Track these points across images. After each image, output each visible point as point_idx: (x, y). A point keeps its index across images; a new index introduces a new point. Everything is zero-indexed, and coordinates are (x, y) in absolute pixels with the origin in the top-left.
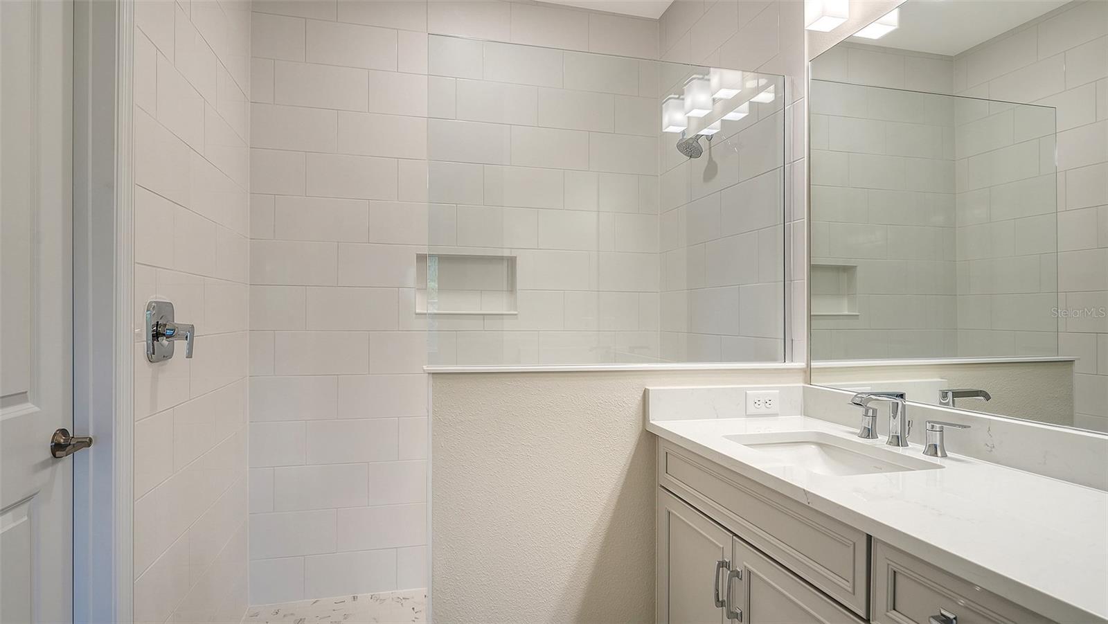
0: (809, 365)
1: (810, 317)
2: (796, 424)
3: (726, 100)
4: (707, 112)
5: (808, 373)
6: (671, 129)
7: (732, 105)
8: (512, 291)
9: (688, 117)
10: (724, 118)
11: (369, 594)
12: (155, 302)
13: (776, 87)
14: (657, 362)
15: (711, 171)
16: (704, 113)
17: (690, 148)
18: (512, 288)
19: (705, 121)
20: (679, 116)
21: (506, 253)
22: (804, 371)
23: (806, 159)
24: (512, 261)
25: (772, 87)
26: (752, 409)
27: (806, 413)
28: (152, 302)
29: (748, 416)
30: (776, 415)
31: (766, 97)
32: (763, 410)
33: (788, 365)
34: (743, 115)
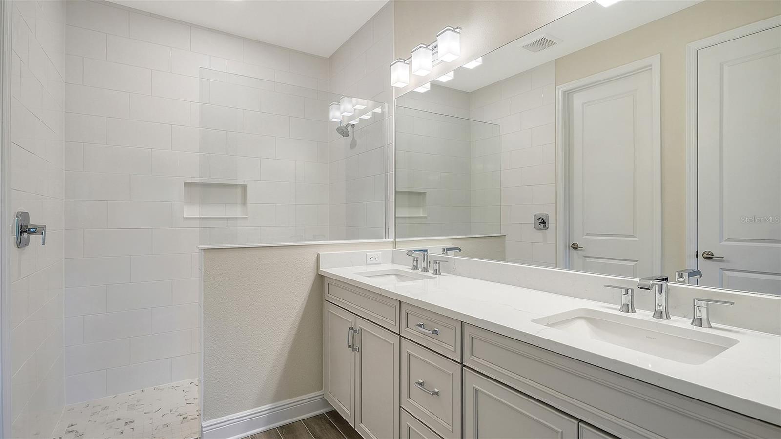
0: (395, 240)
1: (395, 217)
2: (390, 267)
3: (360, 110)
4: (351, 114)
5: (395, 243)
6: (334, 120)
7: (364, 112)
8: (244, 204)
9: (343, 116)
10: (361, 117)
11: (153, 388)
12: (21, 212)
13: (382, 107)
14: (327, 240)
15: (353, 145)
16: (350, 114)
17: (343, 131)
18: (244, 202)
19: (352, 118)
20: (338, 114)
21: (241, 183)
22: (393, 243)
23: (394, 145)
24: (244, 188)
25: (380, 107)
26: (369, 262)
27: (393, 263)
28: (19, 212)
29: (367, 265)
30: (380, 264)
31: (378, 110)
32: (374, 261)
33: (386, 240)
34: (369, 117)
